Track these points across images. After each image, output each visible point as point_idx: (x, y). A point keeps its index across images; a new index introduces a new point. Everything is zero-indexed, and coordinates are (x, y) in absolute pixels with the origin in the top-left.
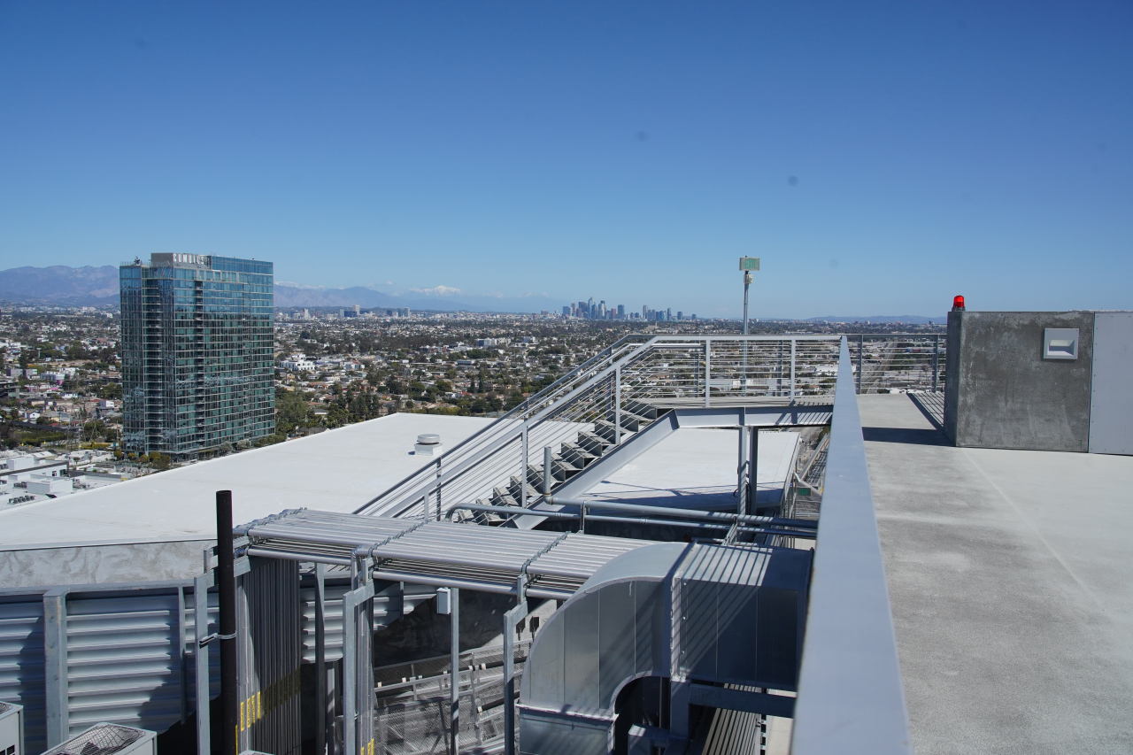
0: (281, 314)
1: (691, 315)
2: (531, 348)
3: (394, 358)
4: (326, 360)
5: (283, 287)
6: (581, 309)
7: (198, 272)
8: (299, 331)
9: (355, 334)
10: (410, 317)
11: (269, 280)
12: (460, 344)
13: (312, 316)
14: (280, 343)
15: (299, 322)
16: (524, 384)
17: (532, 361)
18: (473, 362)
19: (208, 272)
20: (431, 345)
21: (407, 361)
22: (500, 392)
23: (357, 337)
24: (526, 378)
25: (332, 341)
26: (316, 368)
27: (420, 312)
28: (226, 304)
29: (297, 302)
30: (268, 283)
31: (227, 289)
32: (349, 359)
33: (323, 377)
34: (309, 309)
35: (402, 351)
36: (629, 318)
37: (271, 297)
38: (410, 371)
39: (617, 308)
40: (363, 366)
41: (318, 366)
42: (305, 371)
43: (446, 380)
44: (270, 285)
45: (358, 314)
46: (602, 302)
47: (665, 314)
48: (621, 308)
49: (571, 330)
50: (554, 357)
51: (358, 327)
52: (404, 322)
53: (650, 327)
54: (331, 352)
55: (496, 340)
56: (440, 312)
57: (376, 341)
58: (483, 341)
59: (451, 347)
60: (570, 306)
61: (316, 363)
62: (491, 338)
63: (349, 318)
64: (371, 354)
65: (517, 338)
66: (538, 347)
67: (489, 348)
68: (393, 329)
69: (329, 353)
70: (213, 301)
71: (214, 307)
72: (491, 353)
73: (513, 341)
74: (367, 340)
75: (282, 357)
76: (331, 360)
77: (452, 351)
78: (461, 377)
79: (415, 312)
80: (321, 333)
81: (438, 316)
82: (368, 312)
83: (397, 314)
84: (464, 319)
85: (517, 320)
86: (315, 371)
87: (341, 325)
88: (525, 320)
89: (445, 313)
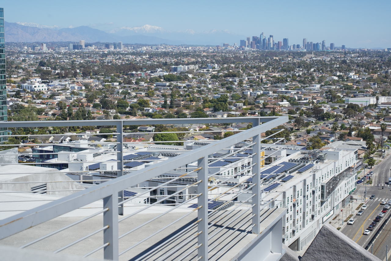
0: (26, 48)
1: (341, 46)
2: (214, 73)
3: (108, 81)
4: (56, 83)
5: (28, 27)
6: (254, 42)
8: (38, 61)
9: (80, 63)
10: (122, 49)
12: (159, 70)
13: (49, 49)
14: (23, 70)
15: (39, 54)
16: (205, 101)
17: (213, 83)
18: (168, 84)
20: (137, 71)
21: (118, 84)
22: (187, 108)
23: (81, 66)
24: (207, 96)
25: (62, 69)
26: (48, 89)
27: (131, 45)
29: (38, 38)
32: (74, 82)
33: (52, 96)
34: (47, 43)
35: (114, 75)
36: (292, 49)
38: (118, 92)
39: (282, 41)
40: (84, 88)
41: (50, 88)
42: (40, 91)
43: (145, 99)
45: (84, 47)
46: (271, 36)
47: (321, 46)
48: (285, 40)
49: (246, 58)
50: (231, 80)
51: (83, 58)
52: (118, 53)
53: (307, 55)
54: (60, 77)
55: (187, 67)
56: (145, 45)
57: (96, 68)
58: (177, 68)
59: (152, 72)
60: (246, 40)
61: (48, 85)
62: (183, 65)
63: (76, 50)
64: (91, 78)
65: (203, 65)
66: (219, 72)
67: (181, 73)
68: (109, 58)
69: (59, 78)
72: (183, 77)
73: (200, 68)
74: (89, 67)
75: (23, 81)
76: (60, 83)
77: (153, 75)
78: (158, 96)
79: (126, 45)
80: (54, 62)
81: (144, 48)
82: (91, 45)
83: (113, 46)
84: (164, 50)
85: (204, 51)
86: (47, 92)
87: (70, 56)
88: (211, 51)
89: (149, 46)
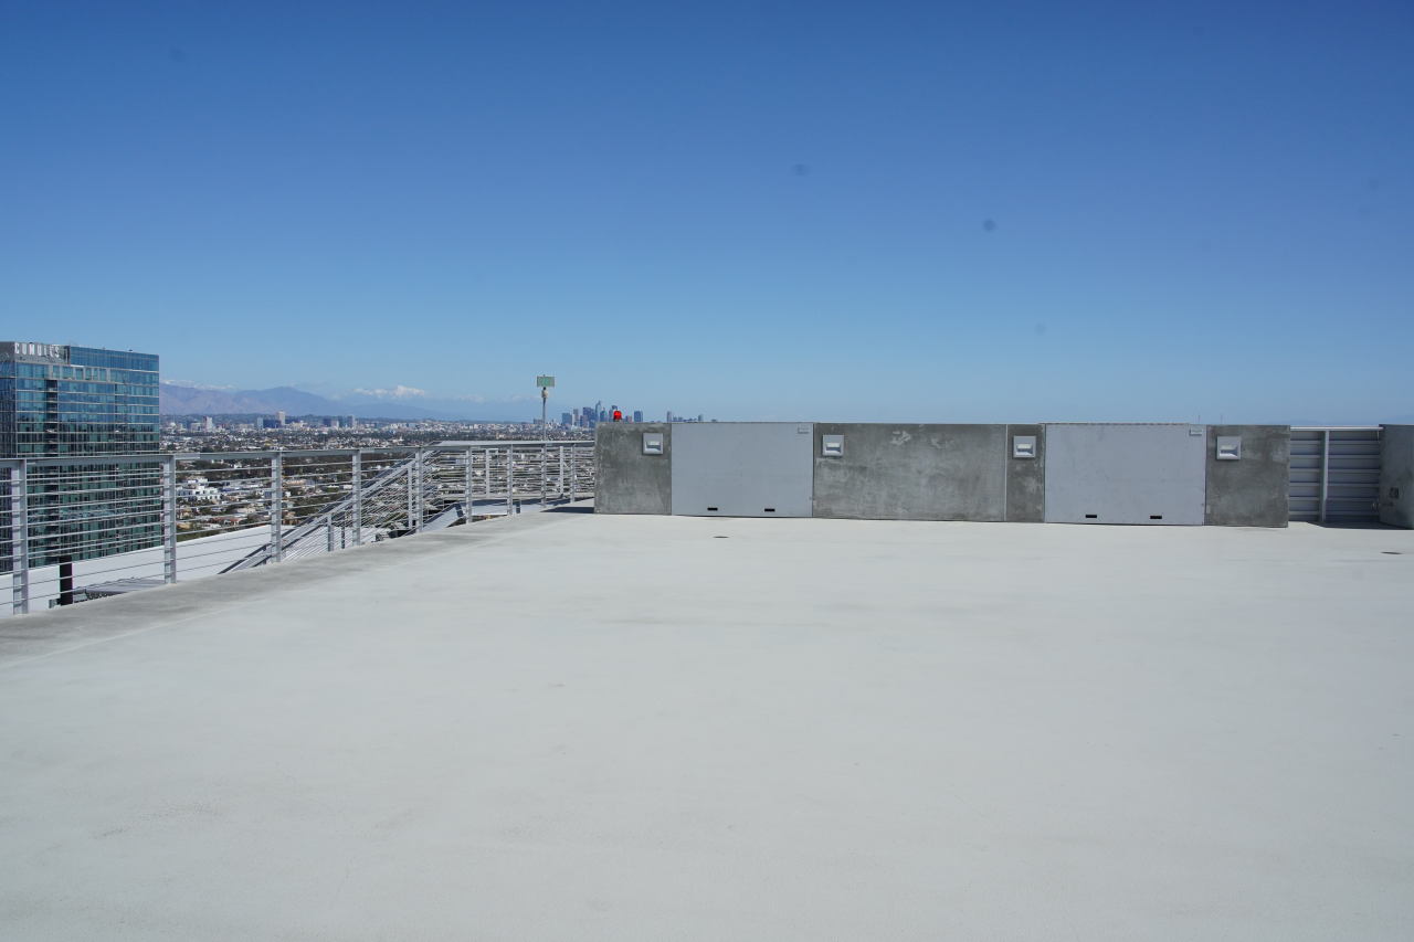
0: (173, 424)
3: (331, 481)
4: (236, 485)
5: (176, 387)
6: (585, 417)
7: (51, 370)
8: (198, 448)
10: (355, 428)
11: (154, 379)
13: (218, 427)
15: (199, 435)
19: (64, 367)
20: (383, 465)
21: (349, 485)
25: (246, 461)
26: (221, 497)
27: (370, 421)
28: (91, 411)
29: (197, 407)
30: (151, 382)
31: (92, 392)
32: (269, 485)
33: (231, 509)
34: (213, 417)
37: (156, 401)
39: (633, 415)
40: (288, 494)
41: (226, 494)
42: (206, 501)
44: (154, 385)
45: (283, 423)
51: (283, 441)
52: (348, 435)
54: (242, 475)
55: (472, 457)
56: (397, 421)
57: (308, 460)
58: (454, 459)
60: (572, 413)
61: (222, 490)
63: (269, 430)
64: (301, 477)
68: (332, 443)
69: (241, 477)
70: (73, 408)
71: (73, 415)
76: (244, 486)
79: (362, 421)
80: (229, 450)
81: (395, 426)
82: (297, 421)
83: (338, 423)
84: (429, 430)
85: (501, 432)
86: (220, 502)
87: (259, 438)
88: (511, 431)
89: (402, 422)
